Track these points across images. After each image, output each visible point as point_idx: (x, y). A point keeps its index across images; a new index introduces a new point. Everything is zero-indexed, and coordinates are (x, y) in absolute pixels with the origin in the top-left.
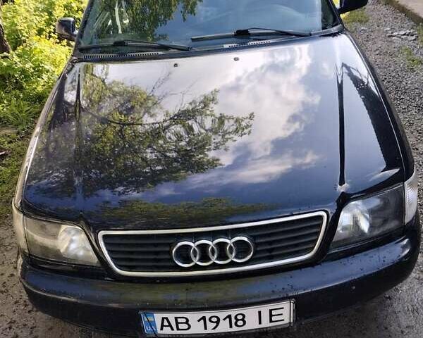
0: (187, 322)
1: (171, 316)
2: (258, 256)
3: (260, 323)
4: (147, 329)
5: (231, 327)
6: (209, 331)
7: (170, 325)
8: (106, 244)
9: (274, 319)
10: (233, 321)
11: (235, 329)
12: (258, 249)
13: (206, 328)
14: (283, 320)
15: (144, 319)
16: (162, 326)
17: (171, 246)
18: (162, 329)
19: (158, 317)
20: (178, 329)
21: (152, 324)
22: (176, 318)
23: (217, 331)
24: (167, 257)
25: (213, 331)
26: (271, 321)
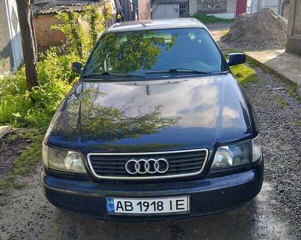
0: (131, 206)
1: (123, 201)
2: (170, 170)
3: (171, 209)
4: (109, 209)
5: (155, 210)
6: (143, 212)
7: (122, 207)
8: (91, 160)
9: (179, 207)
10: (157, 206)
11: (157, 212)
12: (171, 166)
13: (141, 210)
14: (184, 209)
15: (108, 203)
16: (118, 207)
17: (125, 162)
18: (117, 210)
19: (116, 201)
20: (126, 210)
21: (112, 206)
22: (125, 202)
23: (147, 212)
24: (123, 168)
25: (145, 212)
26: (177, 209)
